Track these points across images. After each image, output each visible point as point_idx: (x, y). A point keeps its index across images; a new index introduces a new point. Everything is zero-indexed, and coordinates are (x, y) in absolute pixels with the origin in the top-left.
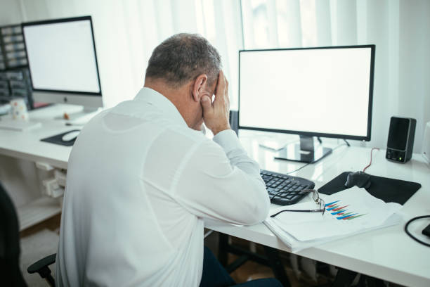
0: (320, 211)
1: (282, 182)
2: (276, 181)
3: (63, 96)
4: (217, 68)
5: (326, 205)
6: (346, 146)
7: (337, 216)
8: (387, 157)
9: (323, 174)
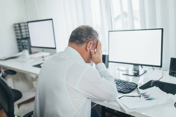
0: (139, 96)
1: (124, 84)
2: (122, 84)
3: (41, 49)
4: (97, 39)
5: (141, 94)
6: (153, 69)
7: (146, 99)
8: (169, 74)
9: (144, 80)
